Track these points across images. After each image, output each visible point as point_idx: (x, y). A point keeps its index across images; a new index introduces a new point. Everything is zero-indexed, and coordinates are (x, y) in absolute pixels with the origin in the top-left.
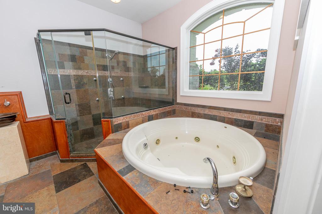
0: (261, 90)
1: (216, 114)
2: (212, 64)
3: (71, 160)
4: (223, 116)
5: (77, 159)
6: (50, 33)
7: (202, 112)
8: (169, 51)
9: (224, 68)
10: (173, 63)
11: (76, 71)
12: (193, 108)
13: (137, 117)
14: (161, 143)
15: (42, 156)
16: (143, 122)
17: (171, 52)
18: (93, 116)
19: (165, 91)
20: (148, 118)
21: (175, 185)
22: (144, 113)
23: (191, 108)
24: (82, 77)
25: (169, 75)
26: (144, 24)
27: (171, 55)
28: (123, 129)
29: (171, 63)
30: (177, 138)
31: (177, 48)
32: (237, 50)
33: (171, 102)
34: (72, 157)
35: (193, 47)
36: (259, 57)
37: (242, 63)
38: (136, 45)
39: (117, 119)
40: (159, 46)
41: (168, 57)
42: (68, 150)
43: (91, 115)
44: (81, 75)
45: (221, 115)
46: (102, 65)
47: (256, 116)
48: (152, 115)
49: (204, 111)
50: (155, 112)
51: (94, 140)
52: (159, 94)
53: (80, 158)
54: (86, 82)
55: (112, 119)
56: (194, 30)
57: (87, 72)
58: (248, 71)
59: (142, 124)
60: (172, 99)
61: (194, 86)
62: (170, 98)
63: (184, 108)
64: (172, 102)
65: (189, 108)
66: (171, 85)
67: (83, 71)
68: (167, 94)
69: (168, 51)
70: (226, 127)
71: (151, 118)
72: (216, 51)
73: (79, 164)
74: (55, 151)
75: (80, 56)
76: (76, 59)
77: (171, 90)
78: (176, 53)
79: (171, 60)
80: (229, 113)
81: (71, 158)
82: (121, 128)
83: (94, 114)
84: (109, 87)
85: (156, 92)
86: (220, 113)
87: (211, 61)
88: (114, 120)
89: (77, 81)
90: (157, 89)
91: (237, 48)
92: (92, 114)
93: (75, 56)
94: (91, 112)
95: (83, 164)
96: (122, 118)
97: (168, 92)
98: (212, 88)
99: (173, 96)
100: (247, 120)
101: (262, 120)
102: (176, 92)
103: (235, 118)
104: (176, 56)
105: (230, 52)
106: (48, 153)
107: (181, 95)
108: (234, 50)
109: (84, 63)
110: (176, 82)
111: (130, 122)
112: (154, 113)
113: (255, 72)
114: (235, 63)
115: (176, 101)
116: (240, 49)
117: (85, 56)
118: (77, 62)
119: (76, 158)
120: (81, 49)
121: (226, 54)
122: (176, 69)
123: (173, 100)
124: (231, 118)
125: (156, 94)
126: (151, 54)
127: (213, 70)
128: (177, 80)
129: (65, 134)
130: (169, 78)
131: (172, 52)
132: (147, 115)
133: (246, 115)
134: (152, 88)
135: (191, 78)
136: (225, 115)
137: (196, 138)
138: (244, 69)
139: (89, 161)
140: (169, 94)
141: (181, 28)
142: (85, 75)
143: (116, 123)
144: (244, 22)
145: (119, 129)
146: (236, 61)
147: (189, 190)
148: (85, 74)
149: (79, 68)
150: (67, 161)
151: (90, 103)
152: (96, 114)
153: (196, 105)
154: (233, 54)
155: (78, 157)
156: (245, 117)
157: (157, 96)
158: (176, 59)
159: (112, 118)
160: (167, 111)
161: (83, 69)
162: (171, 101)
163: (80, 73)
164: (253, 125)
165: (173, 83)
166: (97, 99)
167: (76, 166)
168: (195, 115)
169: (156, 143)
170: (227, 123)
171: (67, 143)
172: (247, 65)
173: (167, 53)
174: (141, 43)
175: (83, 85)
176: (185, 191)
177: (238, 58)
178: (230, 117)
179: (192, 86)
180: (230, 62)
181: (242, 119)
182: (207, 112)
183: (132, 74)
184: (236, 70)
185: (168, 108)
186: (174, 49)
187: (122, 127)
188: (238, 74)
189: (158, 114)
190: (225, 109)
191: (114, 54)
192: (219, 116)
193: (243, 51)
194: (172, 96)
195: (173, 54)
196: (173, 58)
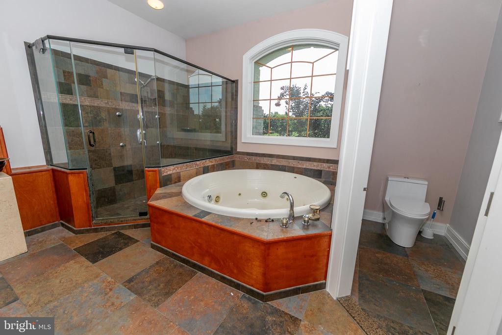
0: (329, 138)
1: (285, 164)
2: (278, 105)
3: (94, 229)
4: (292, 165)
5: (104, 228)
6: (68, 42)
7: (268, 163)
8: (227, 84)
9: (291, 111)
10: (232, 99)
11: (89, 99)
12: (258, 158)
13: (190, 168)
14: (221, 200)
15: (37, 229)
16: (197, 174)
17: (229, 85)
18: (115, 169)
19: (221, 137)
20: (202, 170)
21: (256, 219)
22: (198, 163)
23: (256, 158)
24: (98, 108)
25: (226, 115)
26: (188, 40)
27: (229, 90)
28: (172, 182)
29: (230, 99)
30: (240, 194)
31: (237, 81)
32: (305, 91)
33: (228, 151)
34: (96, 224)
35: (257, 82)
36: (327, 101)
37: (311, 107)
38: (176, 67)
39: (167, 169)
40: (211, 74)
41: (225, 91)
42: (89, 214)
43: (112, 168)
44: (97, 107)
45: (290, 165)
46: (129, 94)
47: (325, 164)
48: (208, 166)
49: (271, 161)
50: (212, 162)
51: (116, 205)
52: (211, 141)
53: (109, 225)
54: (104, 118)
55: (160, 169)
56: (259, 62)
57: (106, 102)
58: (318, 117)
59: (195, 177)
60: (230, 148)
61: (258, 131)
62: (227, 146)
63: (246, 158)
64: (231, 151)
65: (254, 158)
66: (229, 129)
67: (100, 101)
68: (224, 140)
69: (225, 83)
70: (296, 178)
71: (206, 170)
72: (282, 88)
73: (109, 233)
74: (57, 222)
75: (96, 78)
76: (90, 80)
77: (229, 135)
78: (237, 87)
79: (229, 95)
80: (299, 163)
81: (94, 226)
82: (171, 181)
83: (117, 166)
84: (139, 127)
85: (206, 138)
86: (289, 163)
87: (276, 101)
88: (163, 169)
89: (92, 115)
90: (209, 134)
91: (306, 89)
92: (114, 166)
93: (89, 76)
94: (111, 164)
95: (116, 233)
96: (172, 167)
97: (225, 138)
98: (278, 134)
99: (232, 143)
100: (316, 169)
101: (329, 168)
102: (236, 138)
103: (304, 167)
104: (237, 91)
105: (298, 92)
106: (47, 225)
107: (243, 141)
108: (302, 91)
109: (103, 88)
110: (236, 125)
111: (181, 173)
112: (210, 164)
113: (324, 118)
114: (303, 106)
115: (236, 150)
116: (308, 90)
117: (104, 78)
118: (91, 86)
119: (101, 225)
120: (97, 67)
121: (293, 93)
122: (236, 108)
123: (232, 148)
124: (300, 168)
125: (206, 140)
126: (199, 84)
127: (274, 113)
128: (237, 122)
129: (86, 191)
130: (226, 119)
131: (232, 86)
132: (202, 166)
133: (315, 164)
134: (201, 132)
135: (255, 120)
136: (294, 165)
137: (262, 193)
138: (313, 114)
139: (123, 228)
140: (226, 140)
141: (244, 57)
142: (105, 107)
143: (165, 174)
144: (313, 63)
145: (168, 183)
146: (305, 104)
147: (271, 220)
148: (104, 105)
149: (95, 96)
150: (88, 231)
151: (110, 149)
152: (118, 167)
153: (261, 154)
154: (301, 95)
155: (106, 224)
156: (314, 166)
157: (208, 143)
158: (237, 95)
159: (160, 167)
160: (225, 162)
161: (101, 98)
162: (229, 149)
163: (97, 103)
164: (321, 174)
165: (232, 126)
166: (121, 144)
167: (105, 235)
168: (260, 166)
169: (216, 201)
170: (297, 173)
171: (88, 205)
172: (316, 110)
173: (225, 86)
174: (184, 66)
175: (100, 122)
176: (266, 221)
177: (307, 100)
178: (300, 166)
179: (255, 132)
180: (298, 105)
181: (311, 168)
182: (275, 162)
183: (168, 110)
184: (305, 115)
185: (226, 159)
186: (233, 82)
187: (171, 179)
188: (307, 119)
189: (215, 166)
190: (294, 158)
191: (150, 79)
192: (288, 166)
193: (312, 93)
194: (230, 143)
195: (232, 88)
196: (232, 93)
